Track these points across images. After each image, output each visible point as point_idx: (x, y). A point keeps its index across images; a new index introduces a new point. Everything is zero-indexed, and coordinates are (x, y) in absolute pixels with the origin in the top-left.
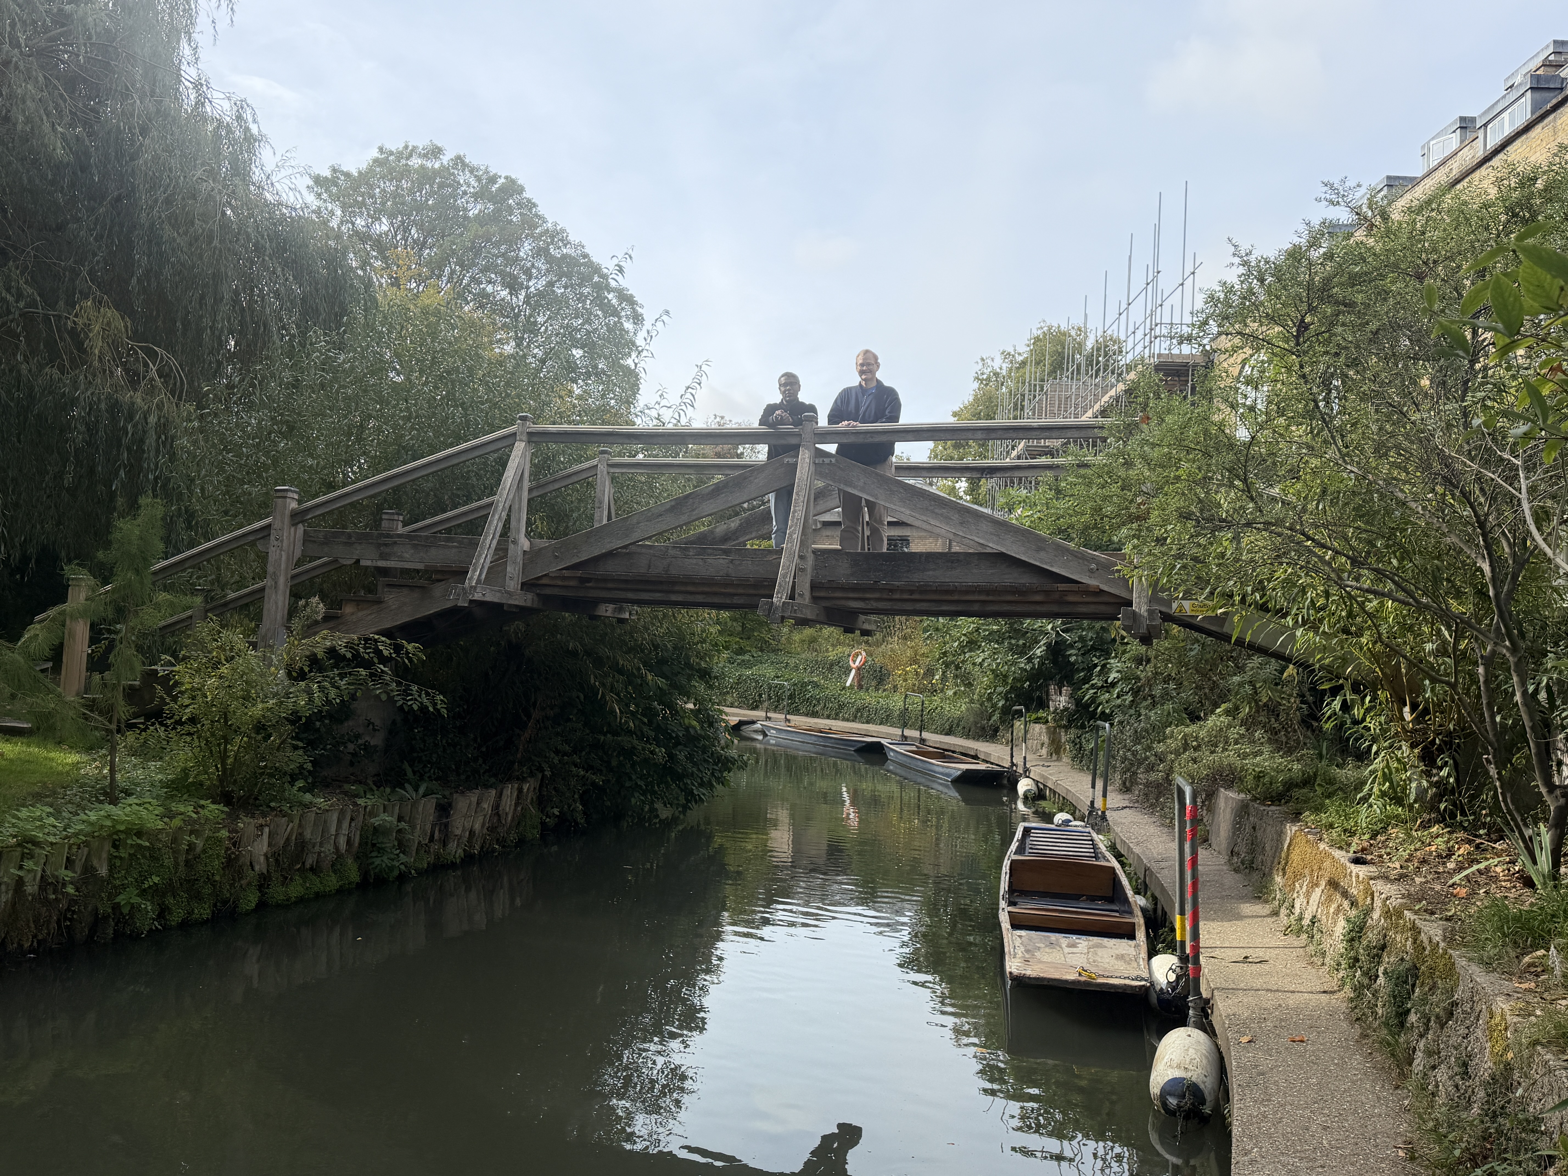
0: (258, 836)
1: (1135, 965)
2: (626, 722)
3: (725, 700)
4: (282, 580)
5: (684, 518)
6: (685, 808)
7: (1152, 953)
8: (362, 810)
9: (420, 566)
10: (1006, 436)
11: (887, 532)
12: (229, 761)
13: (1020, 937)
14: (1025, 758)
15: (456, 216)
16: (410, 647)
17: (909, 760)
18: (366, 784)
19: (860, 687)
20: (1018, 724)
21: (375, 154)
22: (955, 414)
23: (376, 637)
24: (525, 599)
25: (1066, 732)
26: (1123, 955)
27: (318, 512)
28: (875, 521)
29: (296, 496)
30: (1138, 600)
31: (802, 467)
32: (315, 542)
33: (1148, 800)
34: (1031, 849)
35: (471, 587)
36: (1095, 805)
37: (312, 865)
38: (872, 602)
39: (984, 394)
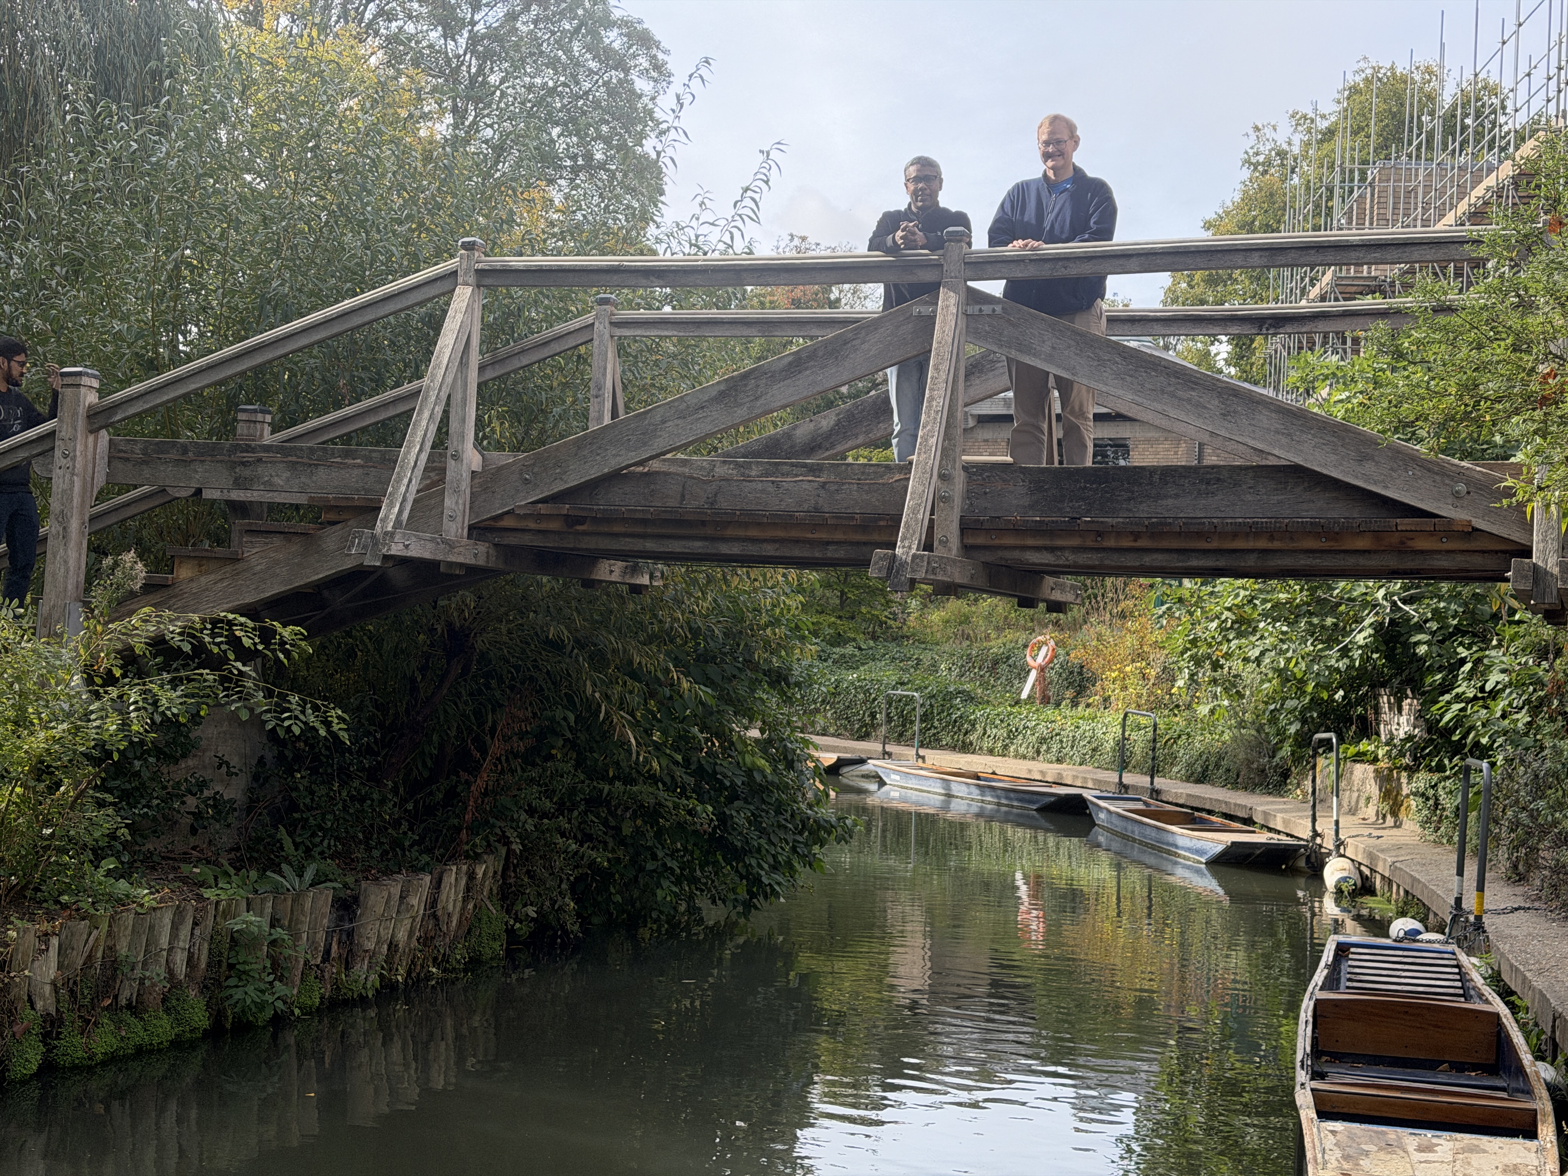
0: (42, 952)
2: (646, 760)
3: (813, 724)
4: (74, 525)
5: (741, 413)
6: (749, 906)
8: (211, 909)
9: (302, 499)
10: (1302, 260)
11: (1092, 433)
13: (1333, 1132)
14: (1337, 823)
16: (287, 633)
17: (1131, 827)
18: (217, 864)
19: (1046, 700)
20: (1325, 764)
22: (1208, 226)
23: (231, 616)
24: (474, 554)
25: (1410, 778)
26: (1515, 1165)
27: (132, 411)
28: (1072, 412)
29: (96, 384)
30: (1541, 545)
31: (944, 321)
32: (127, 460)
33: (1558, 897)
34: (1349, 980)
35: (386, 533)
36: (1464, 906)
37: (129, 1000)
38: (1067, 554)
39: (1261, 189)
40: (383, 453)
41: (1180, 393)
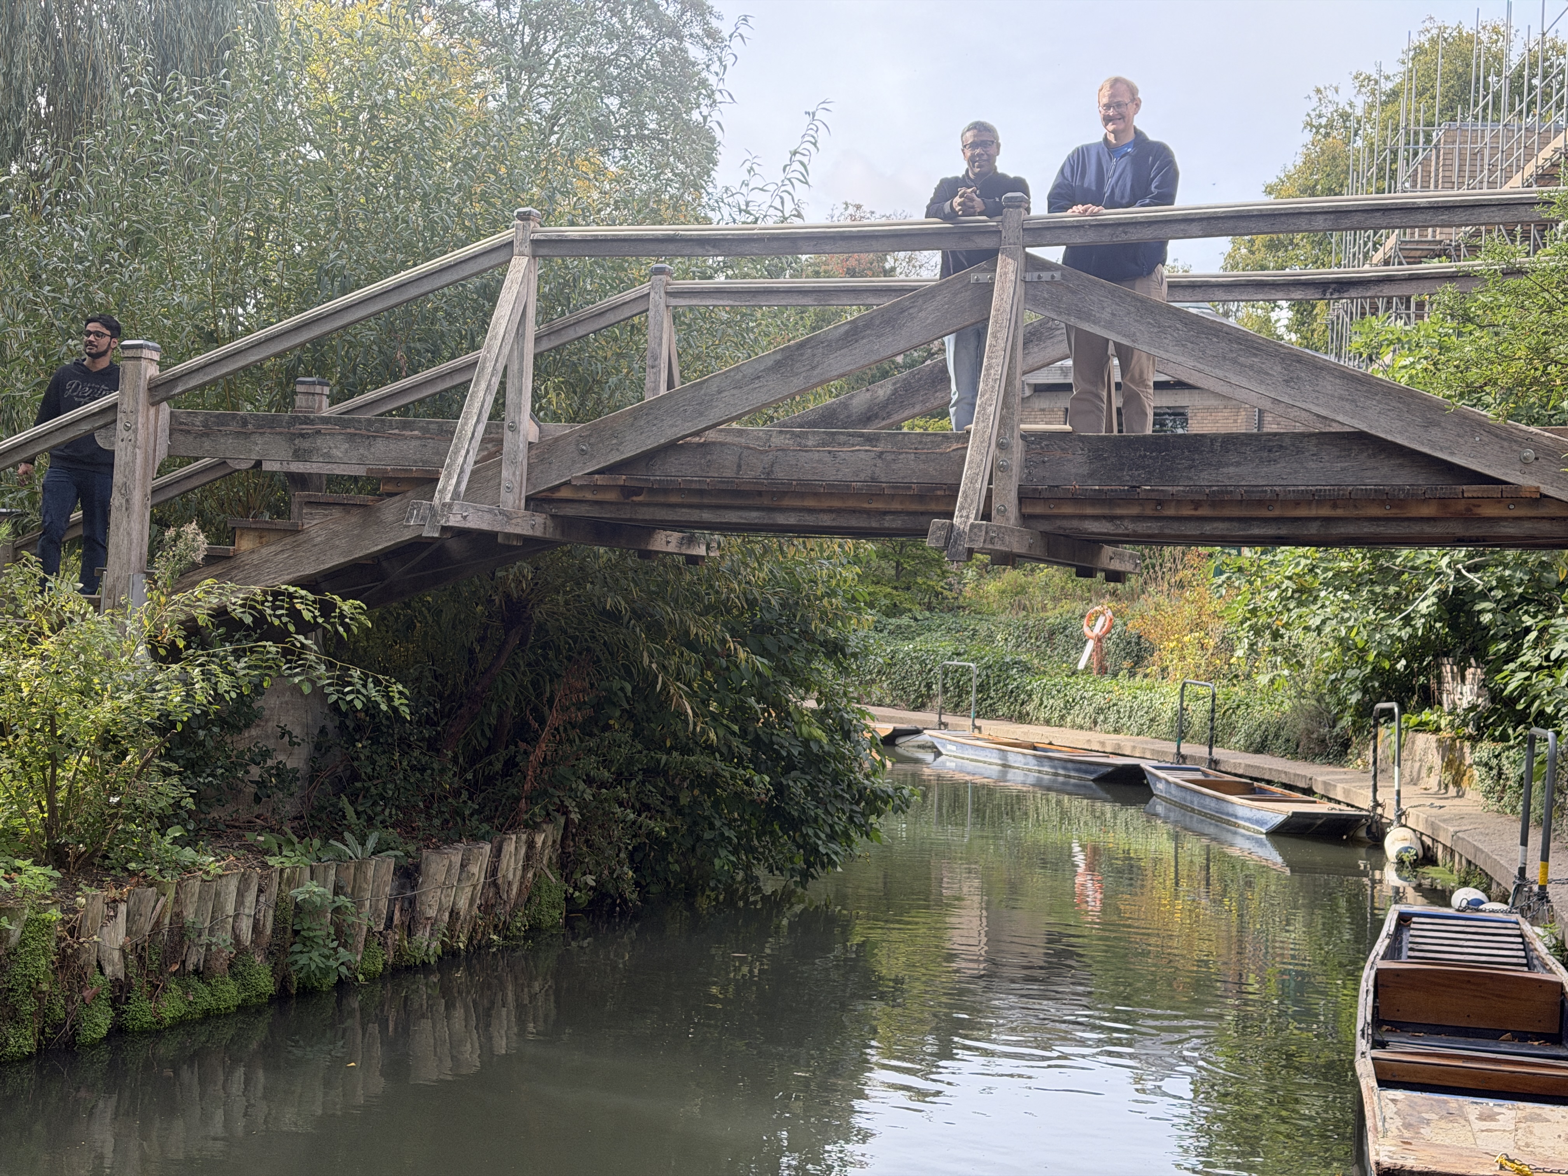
0: (110, 918)
2: (703, 730)
3: (869, 695)
4: (137, 497)
5: (798, 382)
6: (806, 876)
8: (276, 877)
9: (360, 471)
10: (1366, 224)
11: (1152, 401)
12: (61, 795)
13: (1394, 1101)
14: (1398, 793)
16: (347, 606)
17: (1191, 798)
18: (281, 832)
19: (1103, 671)
20: (1387, 734)
22: (1269, 190)
23: (292, 589)
24: (532, 525)
25: (1473, 747)
27: (191, 383)
28: (1132, 380)
29: (156, 356)
31: (1002, 289)
32: (189, 432)
34: (1411, 949)
35: (444, 505)
36: (1528, 875)
37: (197, 965)
38: (1126, 523)
39: (1323, 152)
40: (441, 425)
41: (1242, 360)
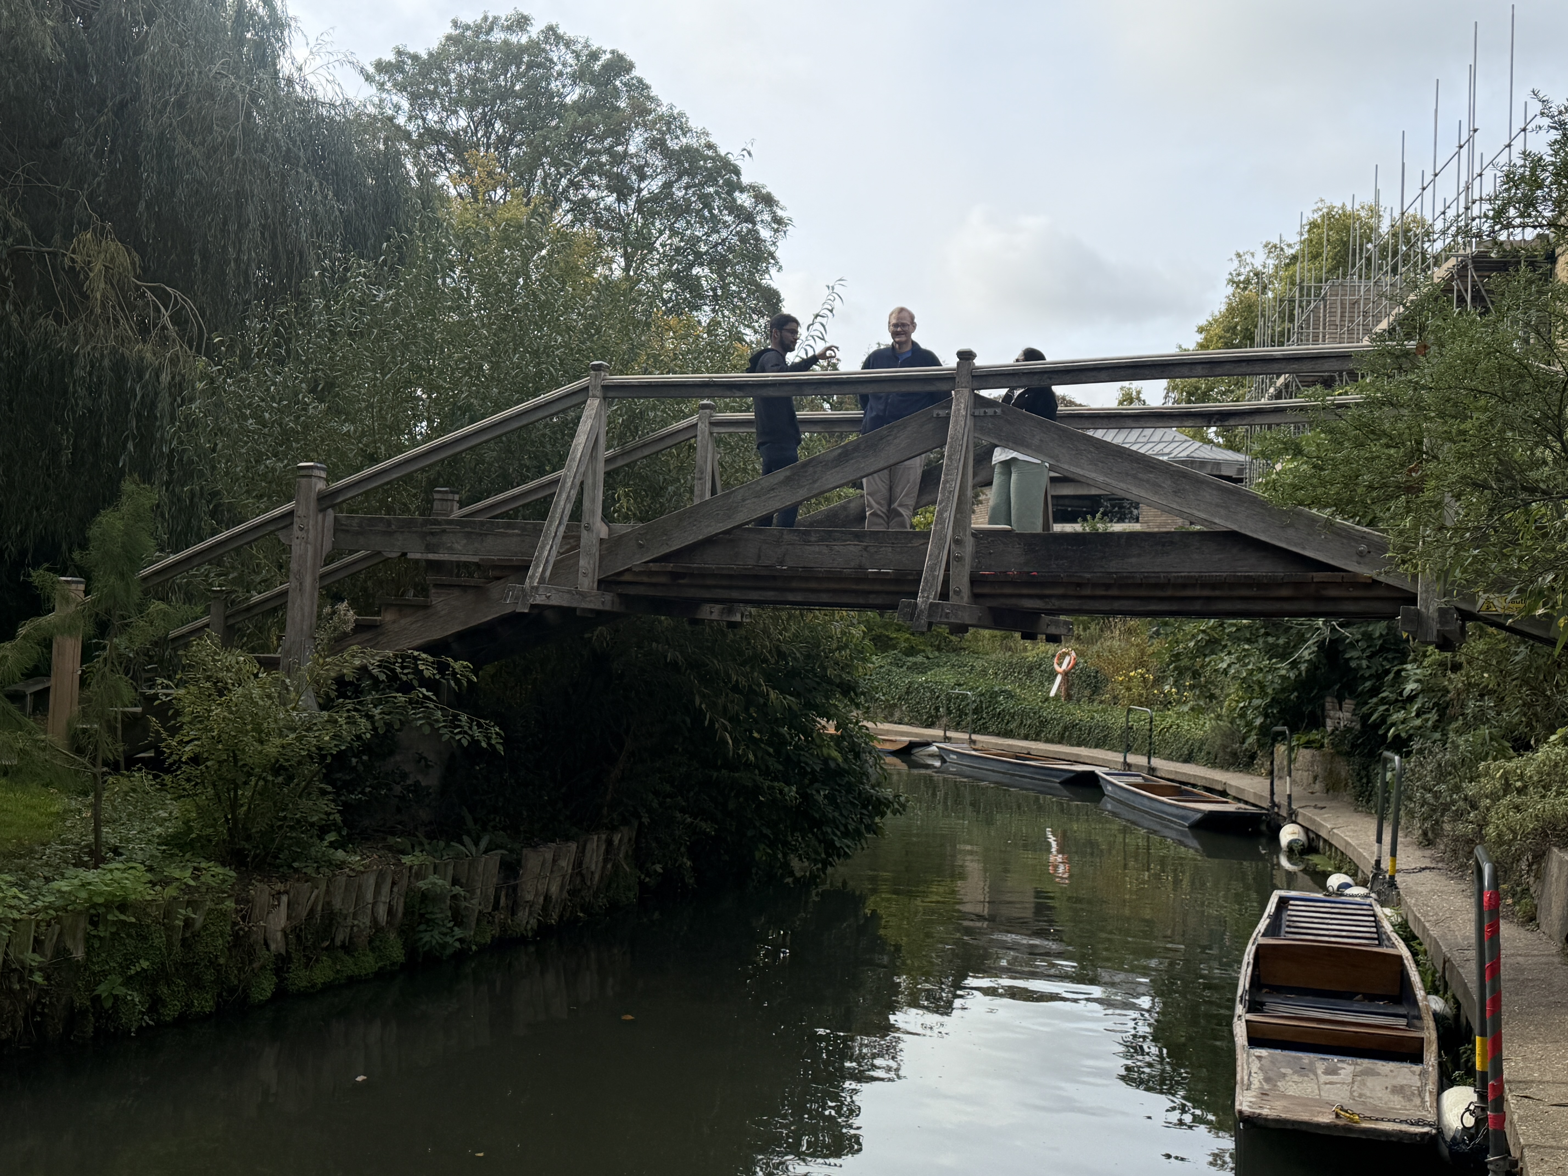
0: (274, 906)
1: (1418, 1101)
4: (308, 581)
6: (826, 864)
7: (1446, 1081)
8: (406, 871)
9: (476, 559)
12: (242, 810)
13: (1259, 1058)
14: (1290, 795)
15: (549, 104)
16: (457, 665)
17: (1132, 797)
18: (415, 836)
19: (1069, 697)
20: (1281, 749)
21: (450, 30)
23: (416, 653)
24: (603, 602)
25: (1348, 761)
26: (1402, 1087)
27: (352, 493)
29: (323, 474)
30: (1424, 595)
31: (956, 422)
32: (348, 531)
33: (1457, 859)
34: (1289, 926)
35: (533, 588)
36: (1383, 866)
37: (343, 942)
38: (1053, 601)
39: (1241, 302)
40: (535, 525)
41: (1140, 475)
